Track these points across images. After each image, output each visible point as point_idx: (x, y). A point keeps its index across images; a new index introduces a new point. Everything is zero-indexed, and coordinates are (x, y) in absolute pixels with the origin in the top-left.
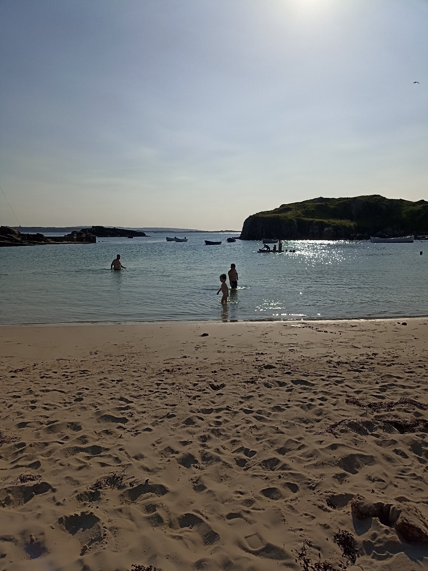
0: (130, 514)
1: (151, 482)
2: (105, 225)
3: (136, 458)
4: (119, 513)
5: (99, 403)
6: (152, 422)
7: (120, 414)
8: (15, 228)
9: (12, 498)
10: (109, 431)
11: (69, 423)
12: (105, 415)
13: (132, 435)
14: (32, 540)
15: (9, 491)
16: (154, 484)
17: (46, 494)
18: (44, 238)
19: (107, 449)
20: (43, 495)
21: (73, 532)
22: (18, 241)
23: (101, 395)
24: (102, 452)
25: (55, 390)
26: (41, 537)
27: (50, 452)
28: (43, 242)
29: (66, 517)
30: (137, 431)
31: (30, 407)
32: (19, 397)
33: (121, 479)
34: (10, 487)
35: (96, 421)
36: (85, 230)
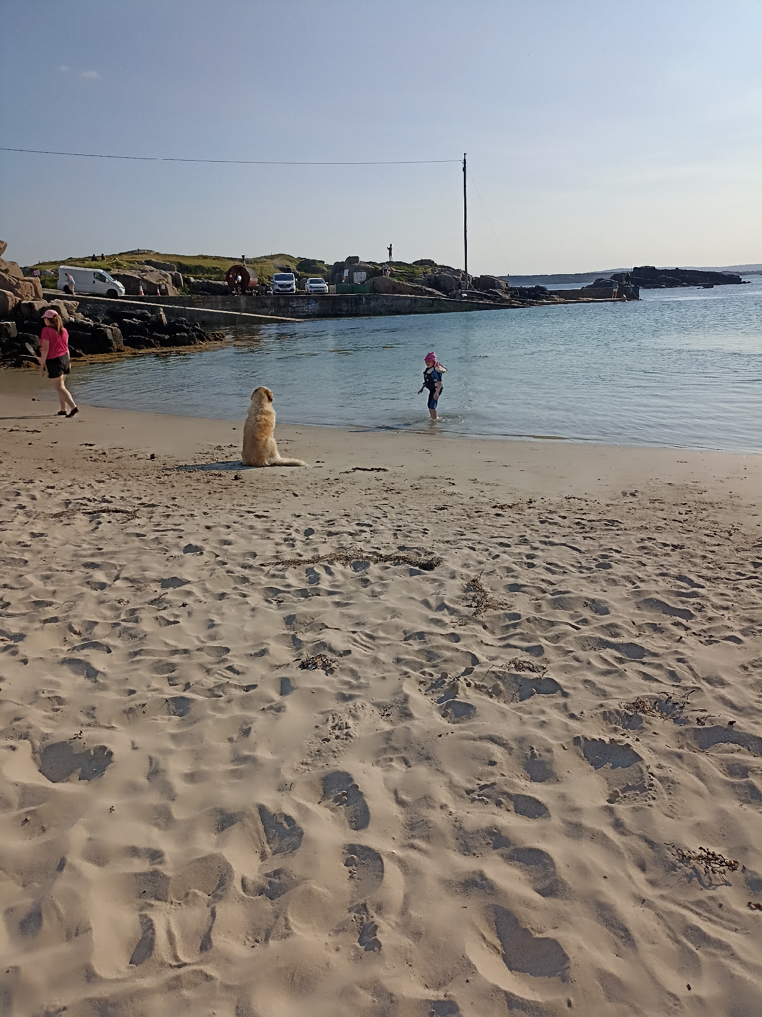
0: (697, 768)
1: (739, 728)
2: (659, 266)
3: (709, 681)
4: (678, 760)
5: (640, 578)
6: (741, 628)
7: (679, 603)
8: (501, 278)
9: (502, 688)
10: (658, 626)
11: (588, 599)
12: (651, 599)
13: (701, 642)
14: (533, 755)
15: (498, 677)
16: (746, 732)
17: (552, 697)
18: (546, 293)
19: (656, 655)
20: (549, 697)
21: (597, 765)
22: (505, 300)
23: (644, 565)
24: (645, 656)
25: (564, 545)
26: (548, 755)
27: (559, 637)
28: (545, 301)
29: (585, 739)
30: (711, 636)
31: (525, 563)
32: (509, 546)
33: (682, 708)
34: (500, 672)
35: (635, 606)
36: (619, 277)
